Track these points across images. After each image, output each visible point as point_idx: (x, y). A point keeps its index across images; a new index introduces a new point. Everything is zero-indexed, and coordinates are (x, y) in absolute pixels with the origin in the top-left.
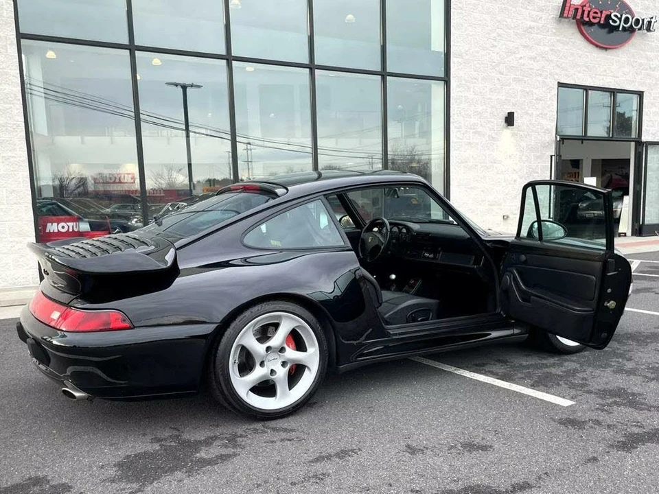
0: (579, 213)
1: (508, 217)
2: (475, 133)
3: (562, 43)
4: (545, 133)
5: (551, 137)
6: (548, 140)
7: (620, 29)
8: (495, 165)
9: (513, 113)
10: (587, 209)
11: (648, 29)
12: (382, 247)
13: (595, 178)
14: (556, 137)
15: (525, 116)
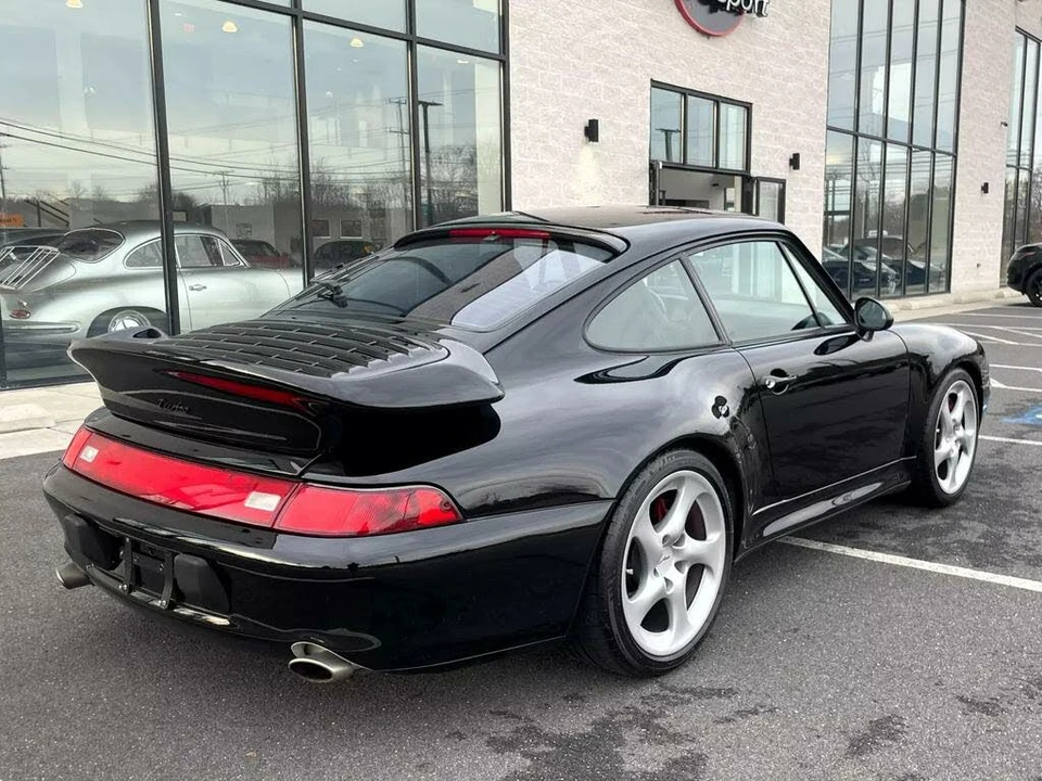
2: (545, 148)
3: (656, 20)
4: (636, 156)
5: (643, 163)
6: (639, 166)
7: (728, 9)
9: (597, 121)
11: (760, 14)
14: (649, 164)
15: (611, 128)
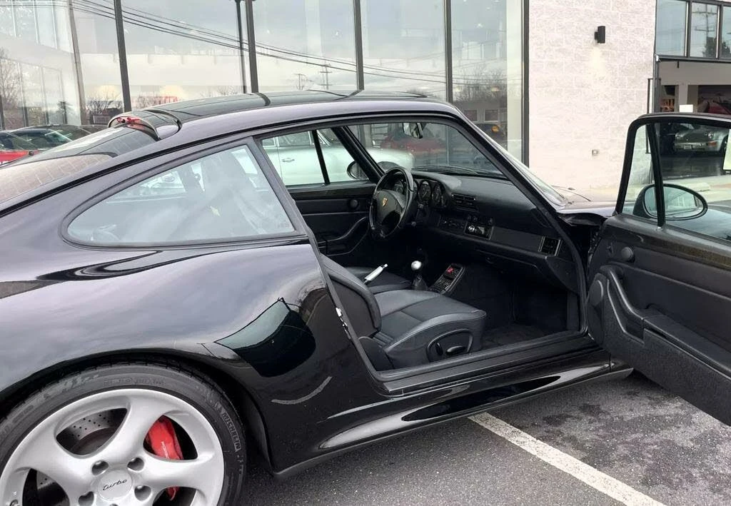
0: (676, 145)
1: (597, 152)
2: (559, 51)
4: (641, 52)
5: (648, 58)
6: (644, 60)
8: (583, 89)
9: (604, 27)
10: (683, 140)
12: (402, 215)
13: (692, 106)
14: (655, 57)
15: (618, 31)
